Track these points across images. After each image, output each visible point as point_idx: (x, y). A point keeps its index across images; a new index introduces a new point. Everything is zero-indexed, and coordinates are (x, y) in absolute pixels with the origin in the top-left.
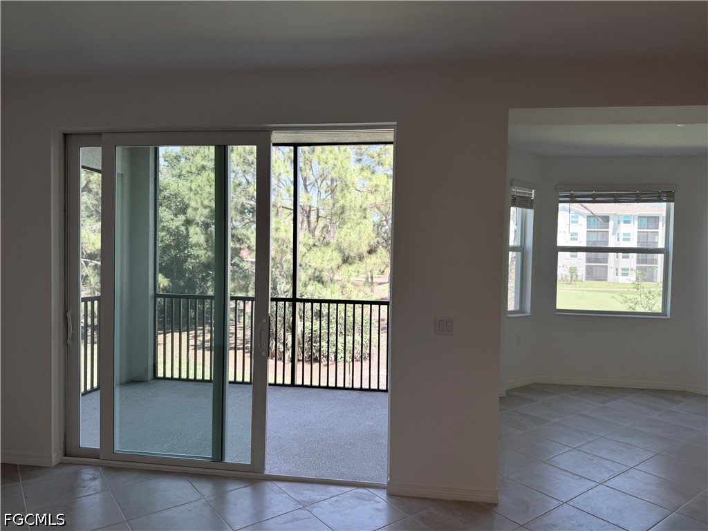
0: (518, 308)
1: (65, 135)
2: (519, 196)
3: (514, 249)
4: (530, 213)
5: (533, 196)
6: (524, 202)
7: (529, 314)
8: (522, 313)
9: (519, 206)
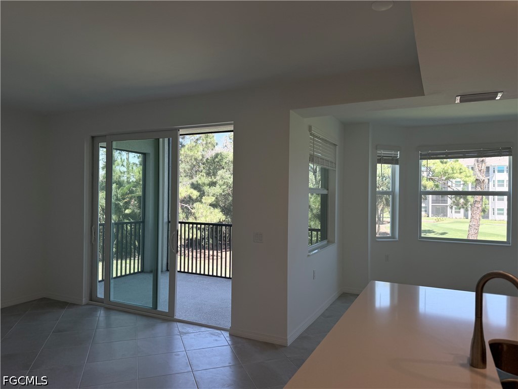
1: (93, 138)
2: (386, 156)
4: (397, 166)
5: (398, 156)
6: (390, 161)
7: (397, 239)
8: (394, 238)
9: (386, 163)
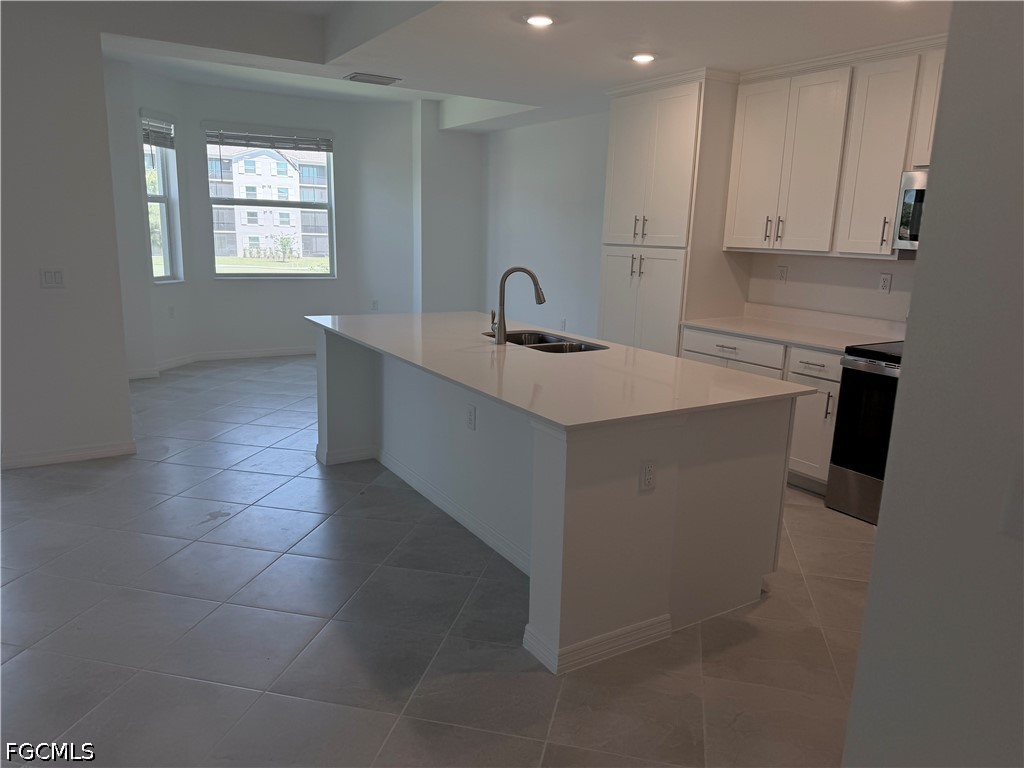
0: (169, 274)
2: (155, 132)
3: (155, 199)
4: (172, 153)
5: (173, 132)
6: (162, 140)
7: (183, 280)
8: (174, 279)
9: (156, 144)
